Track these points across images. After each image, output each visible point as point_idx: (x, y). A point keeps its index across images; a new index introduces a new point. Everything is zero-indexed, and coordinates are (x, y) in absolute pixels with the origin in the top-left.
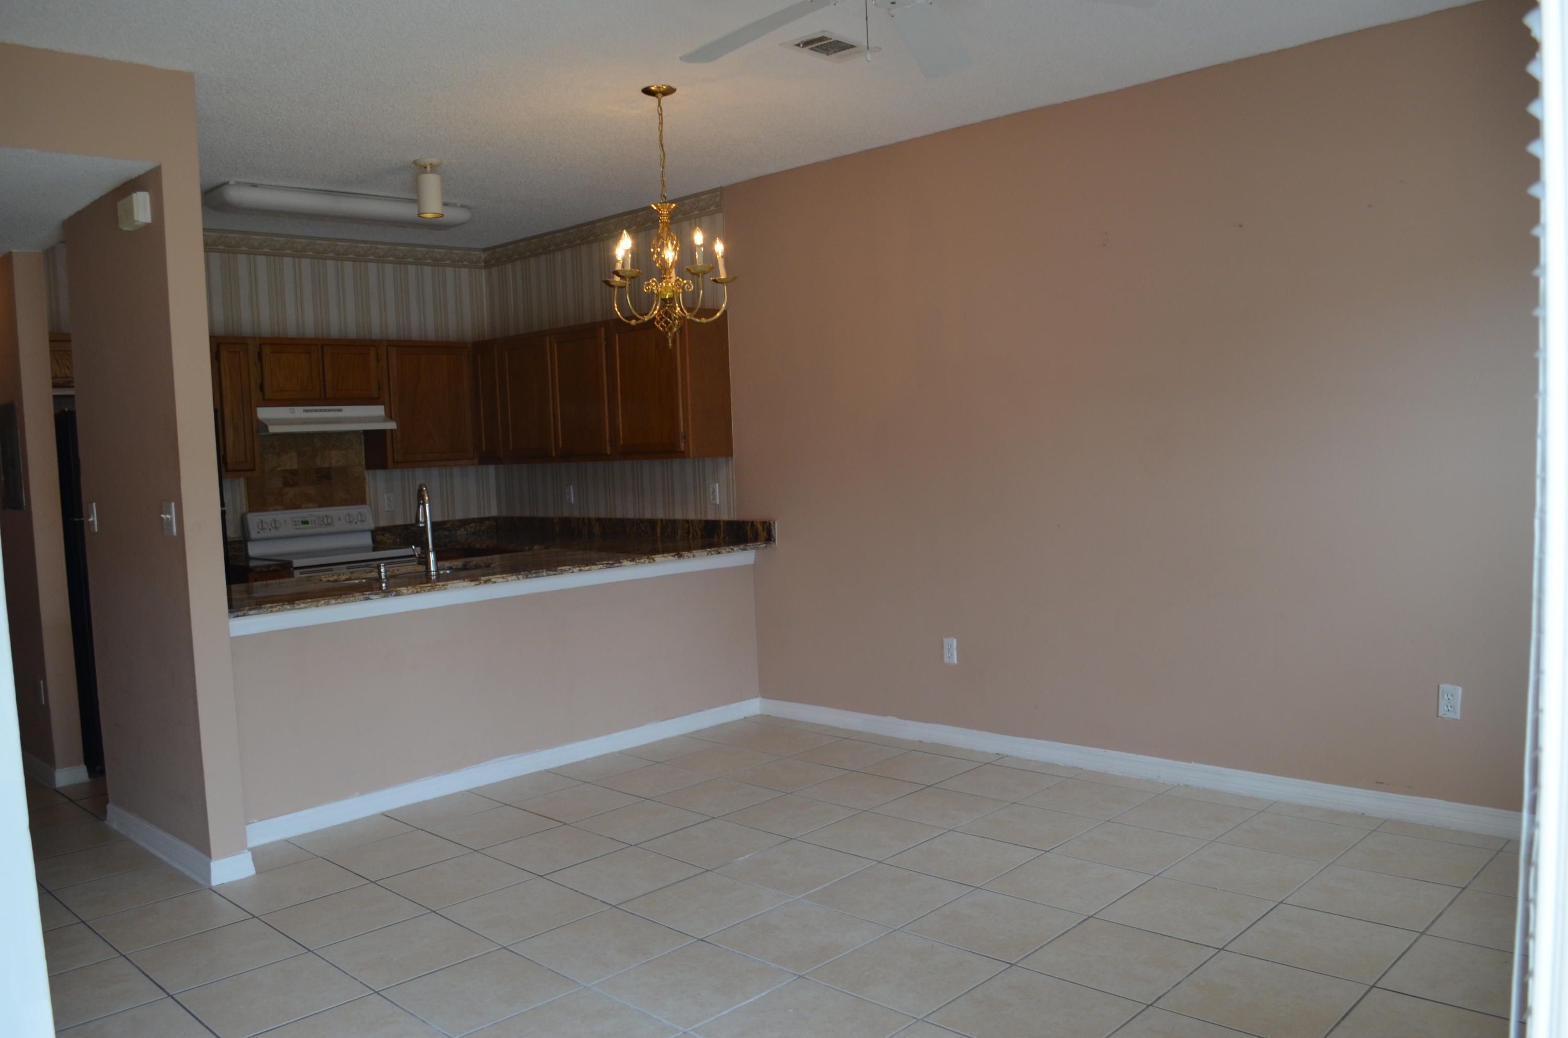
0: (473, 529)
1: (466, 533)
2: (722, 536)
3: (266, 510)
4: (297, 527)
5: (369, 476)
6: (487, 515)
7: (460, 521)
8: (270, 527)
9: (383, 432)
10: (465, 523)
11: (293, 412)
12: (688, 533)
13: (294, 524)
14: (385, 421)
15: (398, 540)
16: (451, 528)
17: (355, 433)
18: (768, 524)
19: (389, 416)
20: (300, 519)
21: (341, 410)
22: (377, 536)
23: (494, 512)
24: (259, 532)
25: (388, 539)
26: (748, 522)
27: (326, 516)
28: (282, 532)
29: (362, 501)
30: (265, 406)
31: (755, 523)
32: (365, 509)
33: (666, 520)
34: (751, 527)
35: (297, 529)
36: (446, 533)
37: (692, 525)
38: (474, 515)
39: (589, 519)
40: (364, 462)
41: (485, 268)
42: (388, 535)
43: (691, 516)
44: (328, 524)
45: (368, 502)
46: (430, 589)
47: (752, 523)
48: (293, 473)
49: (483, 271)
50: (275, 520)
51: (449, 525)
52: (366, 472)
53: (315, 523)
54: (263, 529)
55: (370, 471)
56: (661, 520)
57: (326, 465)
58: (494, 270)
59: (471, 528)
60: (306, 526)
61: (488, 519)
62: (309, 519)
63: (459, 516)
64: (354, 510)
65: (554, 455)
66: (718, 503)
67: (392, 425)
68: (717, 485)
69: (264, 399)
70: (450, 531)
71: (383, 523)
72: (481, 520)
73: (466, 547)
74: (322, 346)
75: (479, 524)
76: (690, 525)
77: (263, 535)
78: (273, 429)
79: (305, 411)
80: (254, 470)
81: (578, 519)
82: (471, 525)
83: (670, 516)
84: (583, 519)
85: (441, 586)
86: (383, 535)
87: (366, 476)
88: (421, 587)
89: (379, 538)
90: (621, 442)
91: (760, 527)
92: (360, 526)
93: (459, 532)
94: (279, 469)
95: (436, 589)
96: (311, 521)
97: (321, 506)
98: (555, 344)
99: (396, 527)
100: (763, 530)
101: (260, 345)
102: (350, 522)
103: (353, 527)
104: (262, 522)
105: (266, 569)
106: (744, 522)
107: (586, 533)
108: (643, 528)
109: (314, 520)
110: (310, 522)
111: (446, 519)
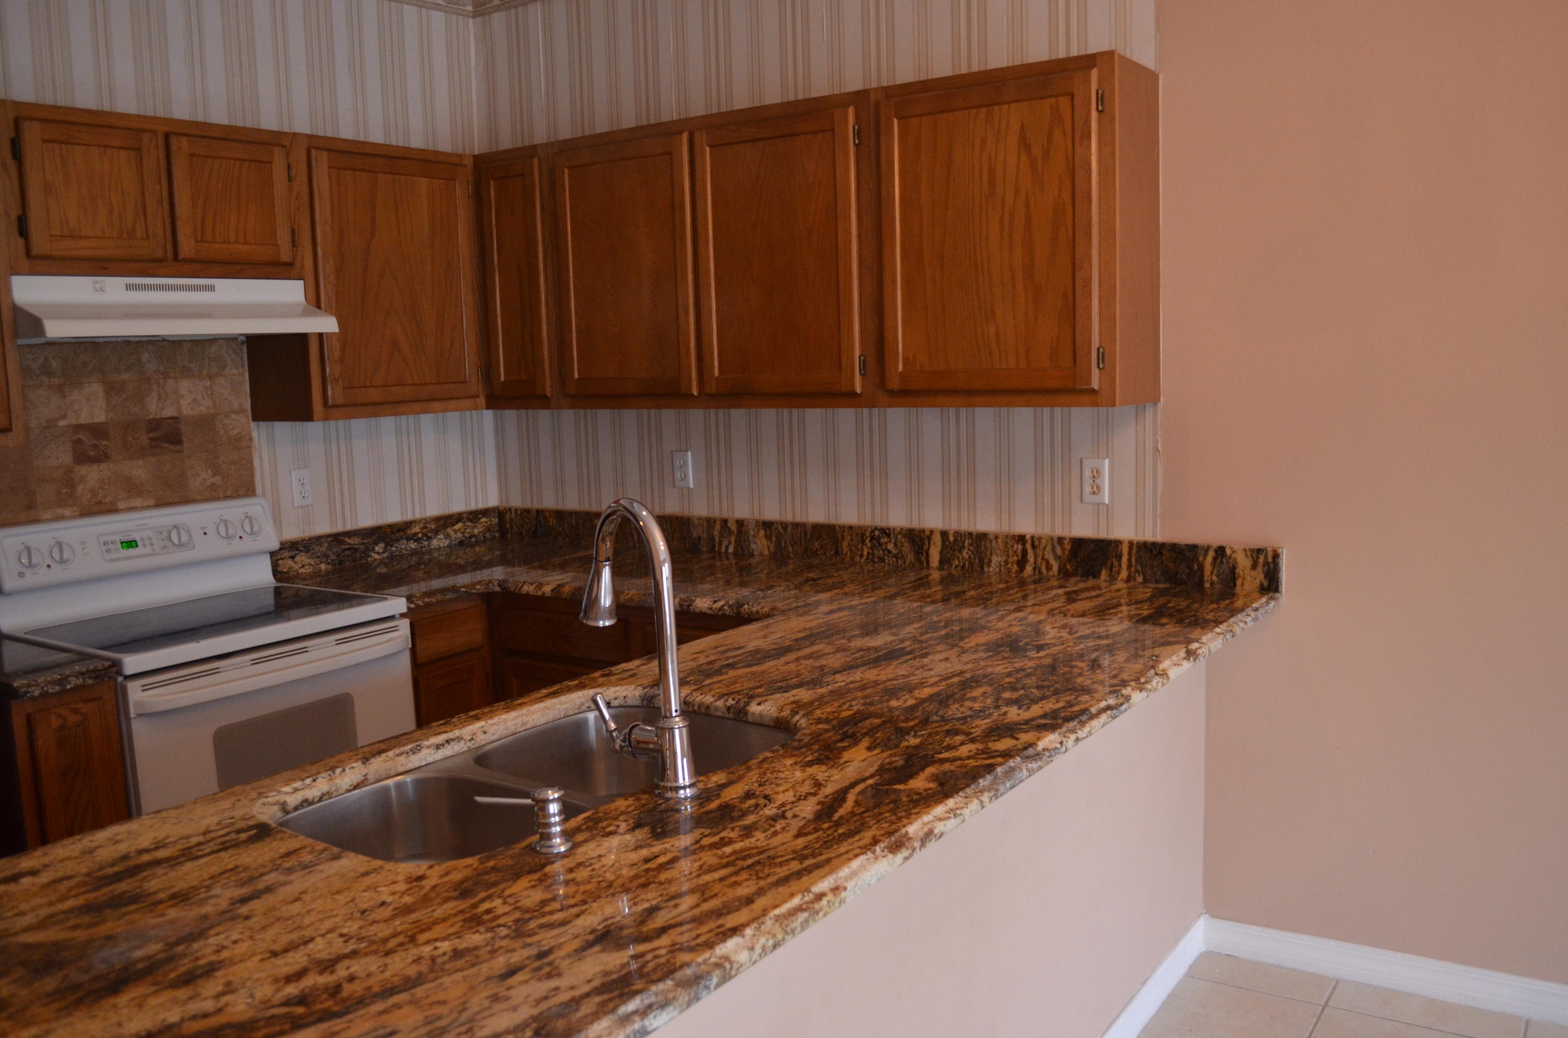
0: (459, 535)
1: (447, 542)
2: (1124, 574)
3: (36, 521)
4: (114, 555)
5: (260, 433)
6: (481, 506)
7: (437, 519)
8: (48, 561)
9: (301, 339)
10: (445, 522)
11: (102, 290)
12: (1022, 563)
13: (104, 548)
14: (305, 314)
15: (323, 566)
16: (420, 535)
17: (230, 339)
18: (1270, 555)
19: (316, 302)
20: (118, 538)
21: (211, 288)
22: (280, 562)
23: (492, 500)
24: (21, 575)
25: (303, 566)
26: (1207, 549)
27: (175, 527)
28: (73, 572)
29: (248, 490)
30: (32, 273)
31: (1228, 552)
32: (255, 507)
33: (958, 534)
34: (1215, 559)
35: (112, 560)
36: (413, 545)
37: (1033, 546)
38: (458, 506)
39: (740, 523)
40: (248, 405)
41: (474, 17)
42: (302, 558)
43: (1025, 525)
44: (181, 545)
45: (259, 491)
46: (807, 921)
47: (1221, 551)
48: (97, 430)
49: (471, 21)
50: (60, 544)
51: (416, 529)
52: (253, 425)
53: (152, 545)
54: (31, 565)
55: (263, 424)
56: (944, 534)
57: (169, 412)
58: (498, 19)
59: (456, 532)
60: (132, 552)
61: (485, 512)
62: (136, 536)
63: (433, 510)
64: (233, 509)
65: (695, 393)
66: (1107, 502)
67: (328, 324)
68: (1107, 461)
69: (28, 254)
70: (418, 540)
71: (293, 533)
72: (474, 516)
73: (498, 589)
74: (167, 136)
75: (469, 524)
76: (1028, 546)
77: (31, 579)
78: (55, 330)
79: (129, 287)
80: (9, 429)
81: (710, 522)
82: (457, 527)
83: (967, 524)
84: (725, 521)
85: (830, 897)
86: (293, 557)
87: (255, 435)
88: (777, 918)
89: (286, 564)
90: (901, 368)
91: (1243, 562)
92: (248, 544)
93: (435, 543)
94: (62, 423)
95: (821, 914)
96: (142, 539)
97: (161, 504)
98: (708, 149)
99: (318, 539)
100: (1254, 567)
101: (17, 121)
102: (228, 537)
103: (237, 546)
104: (28, 549)
105: (57, 688)
106: (1193, 548)
107: (731, 550)
108: (890, 546)
109: (150, 538)
110: (139, 543)
111: (410, 517)
